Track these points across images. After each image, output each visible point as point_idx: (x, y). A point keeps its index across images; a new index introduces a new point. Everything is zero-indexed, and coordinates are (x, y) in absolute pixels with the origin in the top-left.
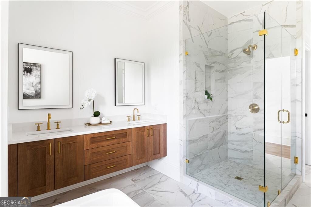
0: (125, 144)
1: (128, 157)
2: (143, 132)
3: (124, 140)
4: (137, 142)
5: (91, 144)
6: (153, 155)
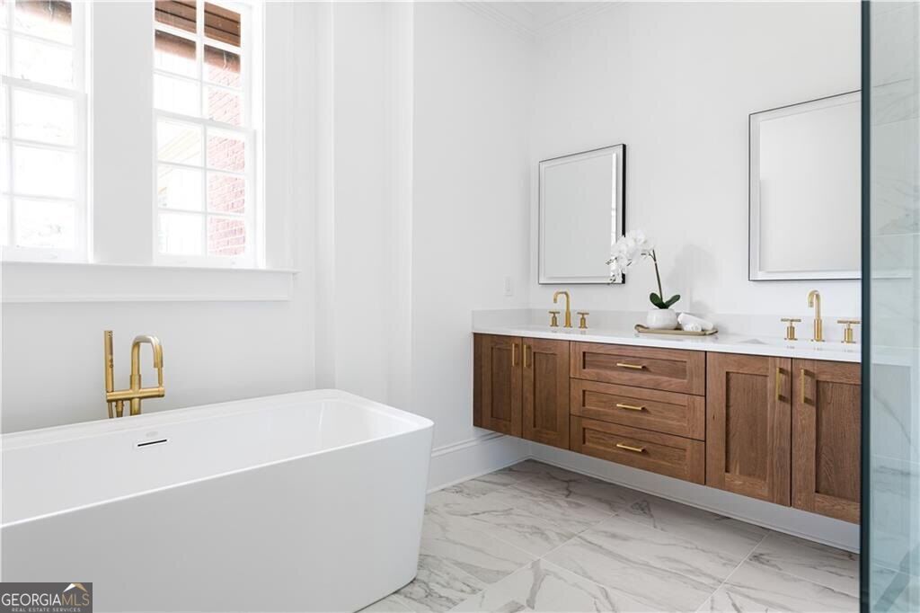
0: (677, 399)
1: (688, 445)
2: (762, 379)
3: (675, 382)
4: (728, 407)
5: (584, 368)
6: (817, 492)
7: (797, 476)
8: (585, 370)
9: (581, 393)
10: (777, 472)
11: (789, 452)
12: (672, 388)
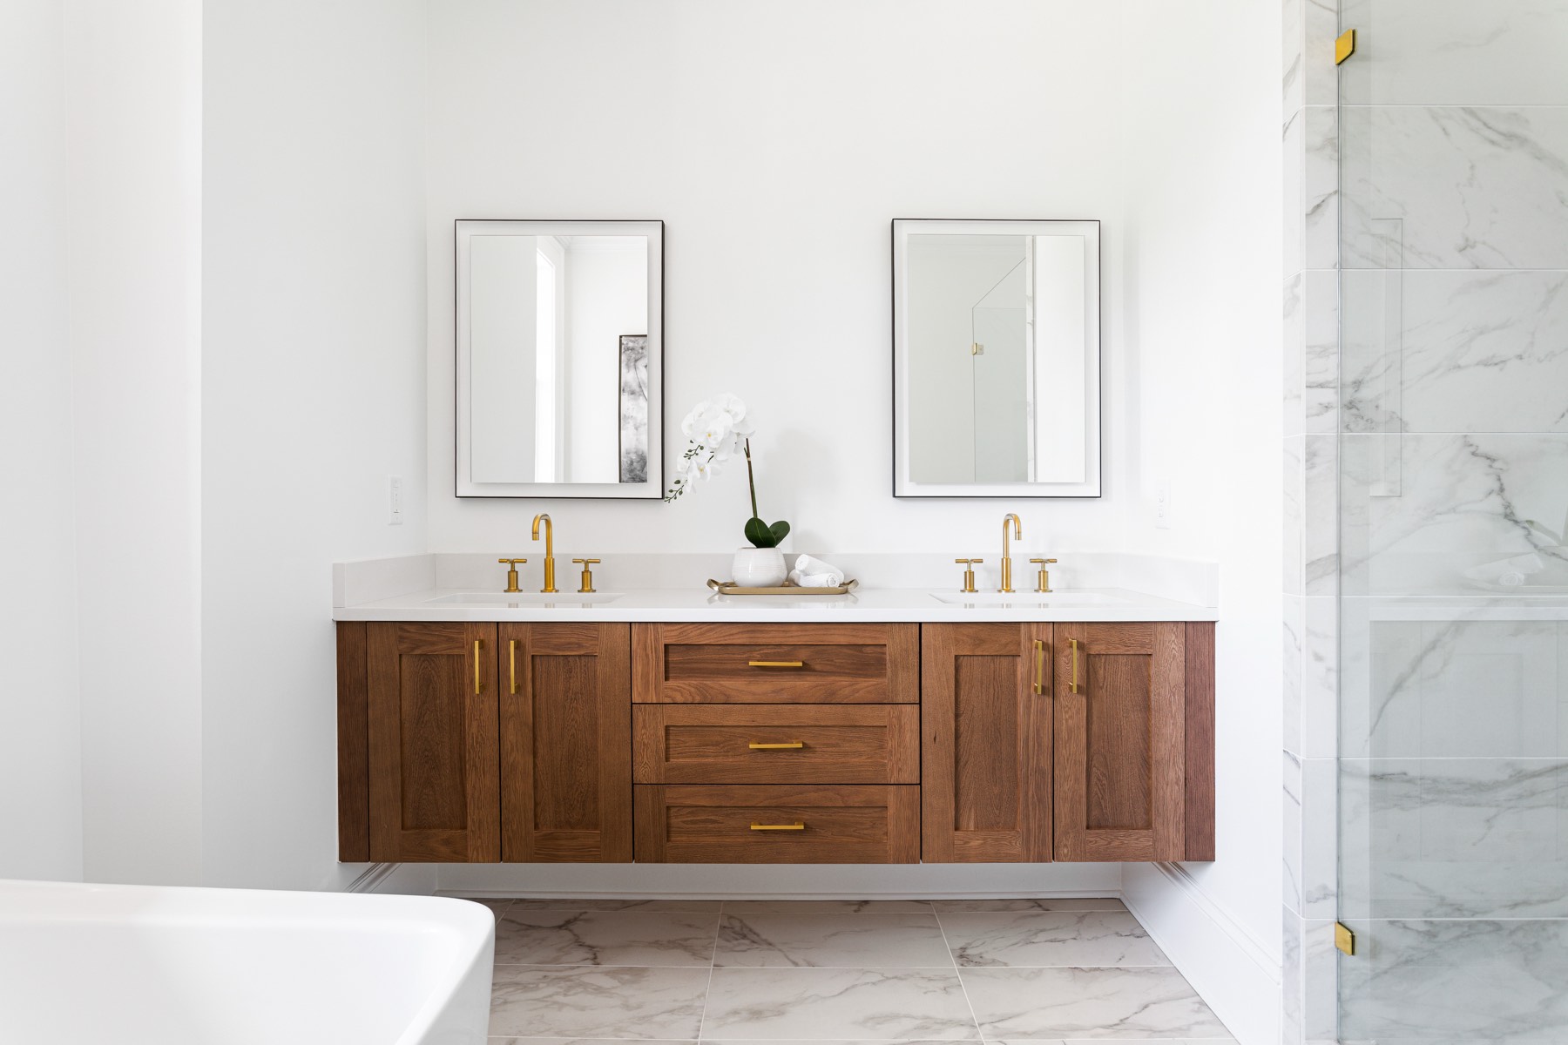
0: (869, 715)
1: (891, 797)
2: (1005, 662)
3: (865, 686)
4: (957, 716)
5: (667, 679)
6: (1088, 828)
7: (1063, 809)
8: (671, 683)
9: (662, 733)
10: (1034, 809)
11: (1050, 776)
12: (858, 697)
